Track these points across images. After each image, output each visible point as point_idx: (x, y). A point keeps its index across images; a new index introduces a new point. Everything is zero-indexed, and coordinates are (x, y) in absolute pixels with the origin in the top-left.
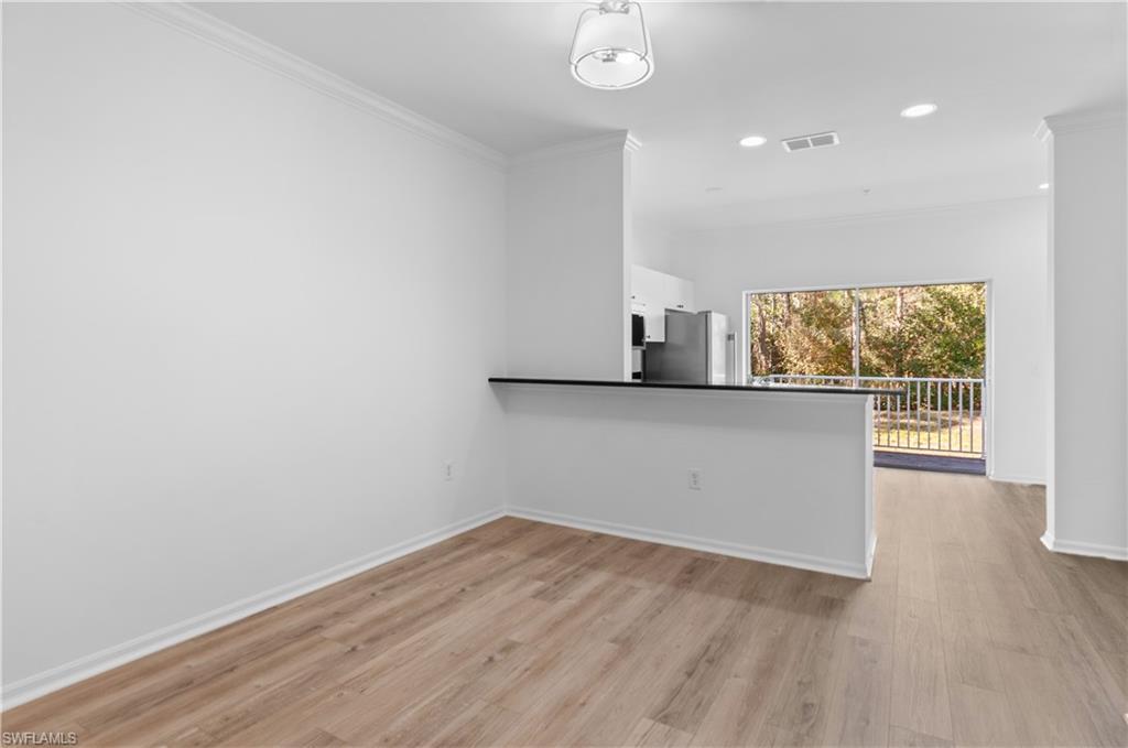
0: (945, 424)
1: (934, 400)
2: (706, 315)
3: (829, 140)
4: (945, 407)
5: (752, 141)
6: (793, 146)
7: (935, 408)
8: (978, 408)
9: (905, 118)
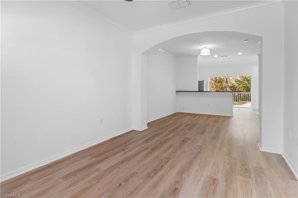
0: (244, 103)
1: (242, 99)
2: (203, 81)
3: (227, 56)
4: (244, 100)
5: (216, 56)
6: (222, 57)
7: (242, 101)
8: (250, 100)
9: (239, 55)
